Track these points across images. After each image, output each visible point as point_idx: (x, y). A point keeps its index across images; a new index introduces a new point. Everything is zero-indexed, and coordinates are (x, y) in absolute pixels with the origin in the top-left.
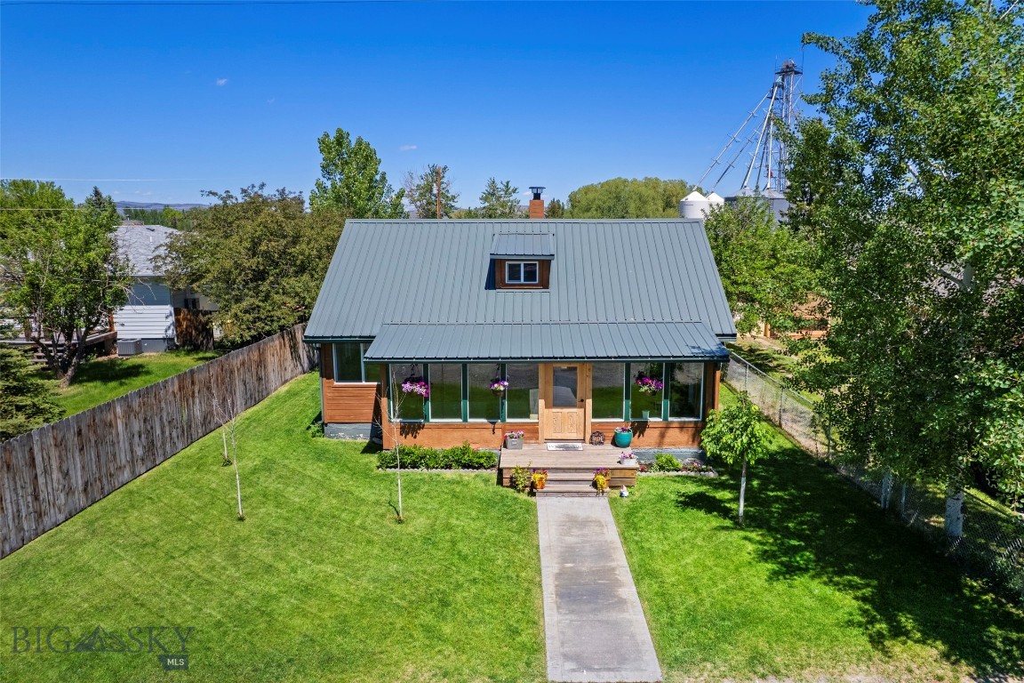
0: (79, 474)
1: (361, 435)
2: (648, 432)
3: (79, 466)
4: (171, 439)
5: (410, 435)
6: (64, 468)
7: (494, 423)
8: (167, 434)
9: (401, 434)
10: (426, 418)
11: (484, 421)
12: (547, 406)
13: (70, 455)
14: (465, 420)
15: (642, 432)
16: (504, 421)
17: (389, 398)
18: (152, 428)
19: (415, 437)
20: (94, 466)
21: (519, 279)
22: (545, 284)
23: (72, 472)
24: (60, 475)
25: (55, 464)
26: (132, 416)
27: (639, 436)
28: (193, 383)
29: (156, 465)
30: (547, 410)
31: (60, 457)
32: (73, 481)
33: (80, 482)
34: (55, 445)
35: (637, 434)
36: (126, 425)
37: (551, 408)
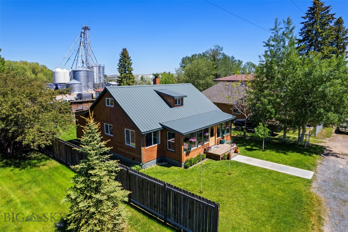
1: (153, 164)
2: (225, 138)
5: (188, 155)
7: (203, 146)
10: (190, 149)
14: (197, 147)
21: (177, 104)
22: (182, 105)
37: (211, 138)
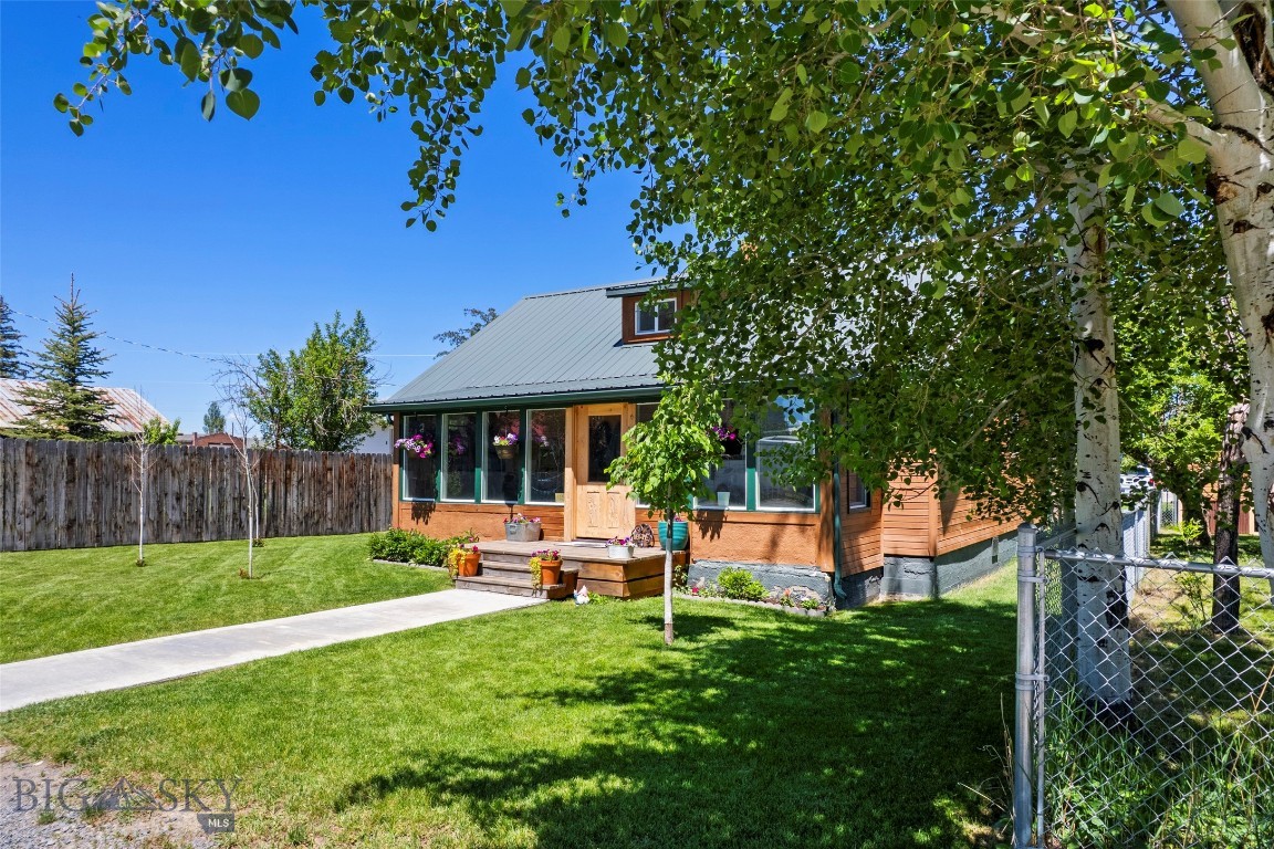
0: (62, 506)
2: (725, 529)
3: (63, 497)
4: (235, 519)
5: (421, 519)
6: (38, 494)
7: (511, 506)
8: (229, 510)
9: (413, 518)
10: (436, 495)
11: (503, 502)
12: (578, 481)
13: (51, 481)
14: (478, 501)
15: (717, 531)
16: (522, 503)
17: (401, 465)
18: (202, 496)
19: (427, 523)
20: (89, 507)
21: (653, 327)
23: (50, 501)
24: (29, 499)
25: (23, 485)
26: (168, 472)
27: (712, 537)
28: (288, 467)
29: (202, 541)
30: (579, 487)
31: (33, 478)
32: (50, 510)
33: (61, 517)
34: (28, 463)
35: (709, 534)
36: (155, 478)
37: (585, 484)
